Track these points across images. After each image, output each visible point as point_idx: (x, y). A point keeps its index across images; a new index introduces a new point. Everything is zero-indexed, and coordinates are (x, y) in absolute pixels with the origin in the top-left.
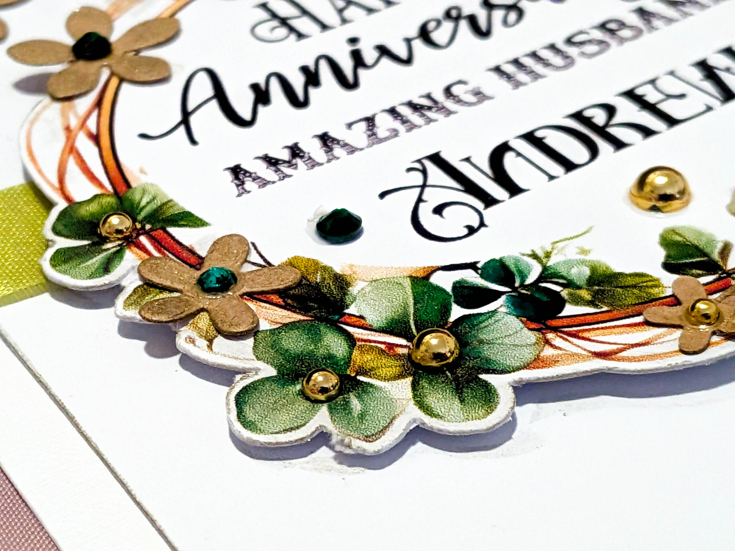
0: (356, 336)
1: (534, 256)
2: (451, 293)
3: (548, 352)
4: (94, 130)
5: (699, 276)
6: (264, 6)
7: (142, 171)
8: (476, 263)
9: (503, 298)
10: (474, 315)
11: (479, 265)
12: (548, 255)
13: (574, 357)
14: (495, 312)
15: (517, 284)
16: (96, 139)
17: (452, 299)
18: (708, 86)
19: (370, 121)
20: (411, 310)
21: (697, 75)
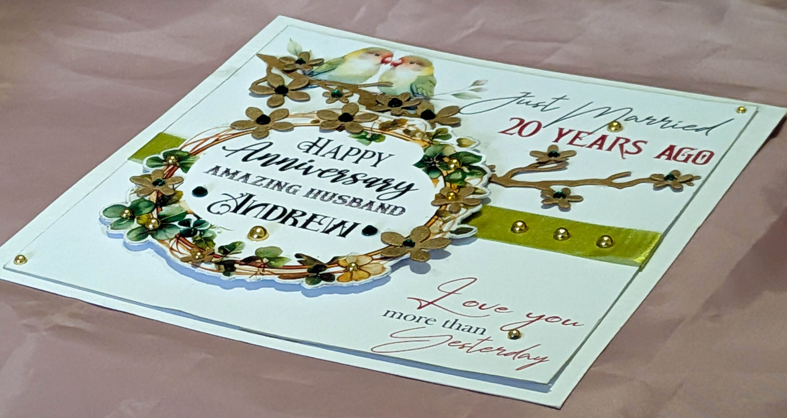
0: (153, 213)
1: (211, 226)
2: (183, 220)
3: (168, 241)
4: (220, 139)
5: (221, 253)
6: (320, 139)
7: (204, 154)
8: (201, 218)
9: (188, 228)
10: (177, 227)
11: (200, 219)
12: (215, 228)
13: (168, 245)
14: (179, 228)
15: (195, 228)
16: (217, 140)
17: (181, 220)
18: (331, 226)
19: (264, 179)
20: (171, 216)
21: (336, 222)
